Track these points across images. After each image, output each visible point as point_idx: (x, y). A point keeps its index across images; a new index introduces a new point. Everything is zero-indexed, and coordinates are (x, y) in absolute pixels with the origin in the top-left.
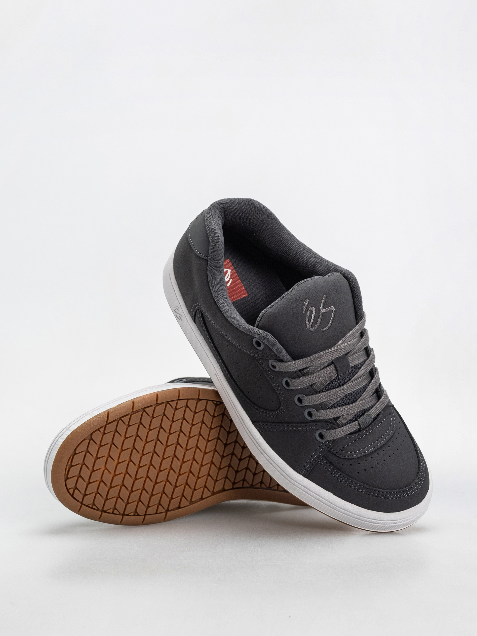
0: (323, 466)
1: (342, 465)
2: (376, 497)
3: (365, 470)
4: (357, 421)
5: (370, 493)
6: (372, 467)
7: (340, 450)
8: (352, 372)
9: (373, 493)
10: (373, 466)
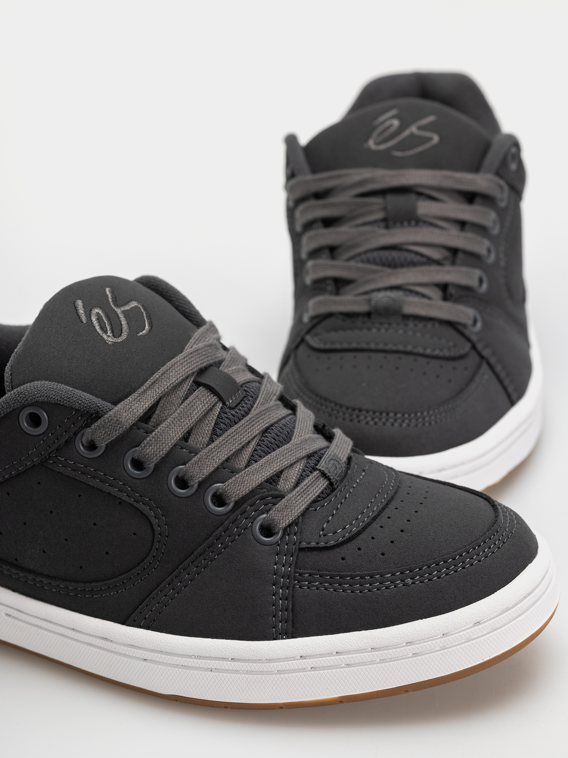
0: (308, 588)
1: (343, 559)
2: (447, 575)
3: (392, 542)
4: (317, 469)
5: (430, 576)
6: (402, 531)
7: (320, 536)
8: (248, 393)
9: (436, 572)
10: (402, 528)
